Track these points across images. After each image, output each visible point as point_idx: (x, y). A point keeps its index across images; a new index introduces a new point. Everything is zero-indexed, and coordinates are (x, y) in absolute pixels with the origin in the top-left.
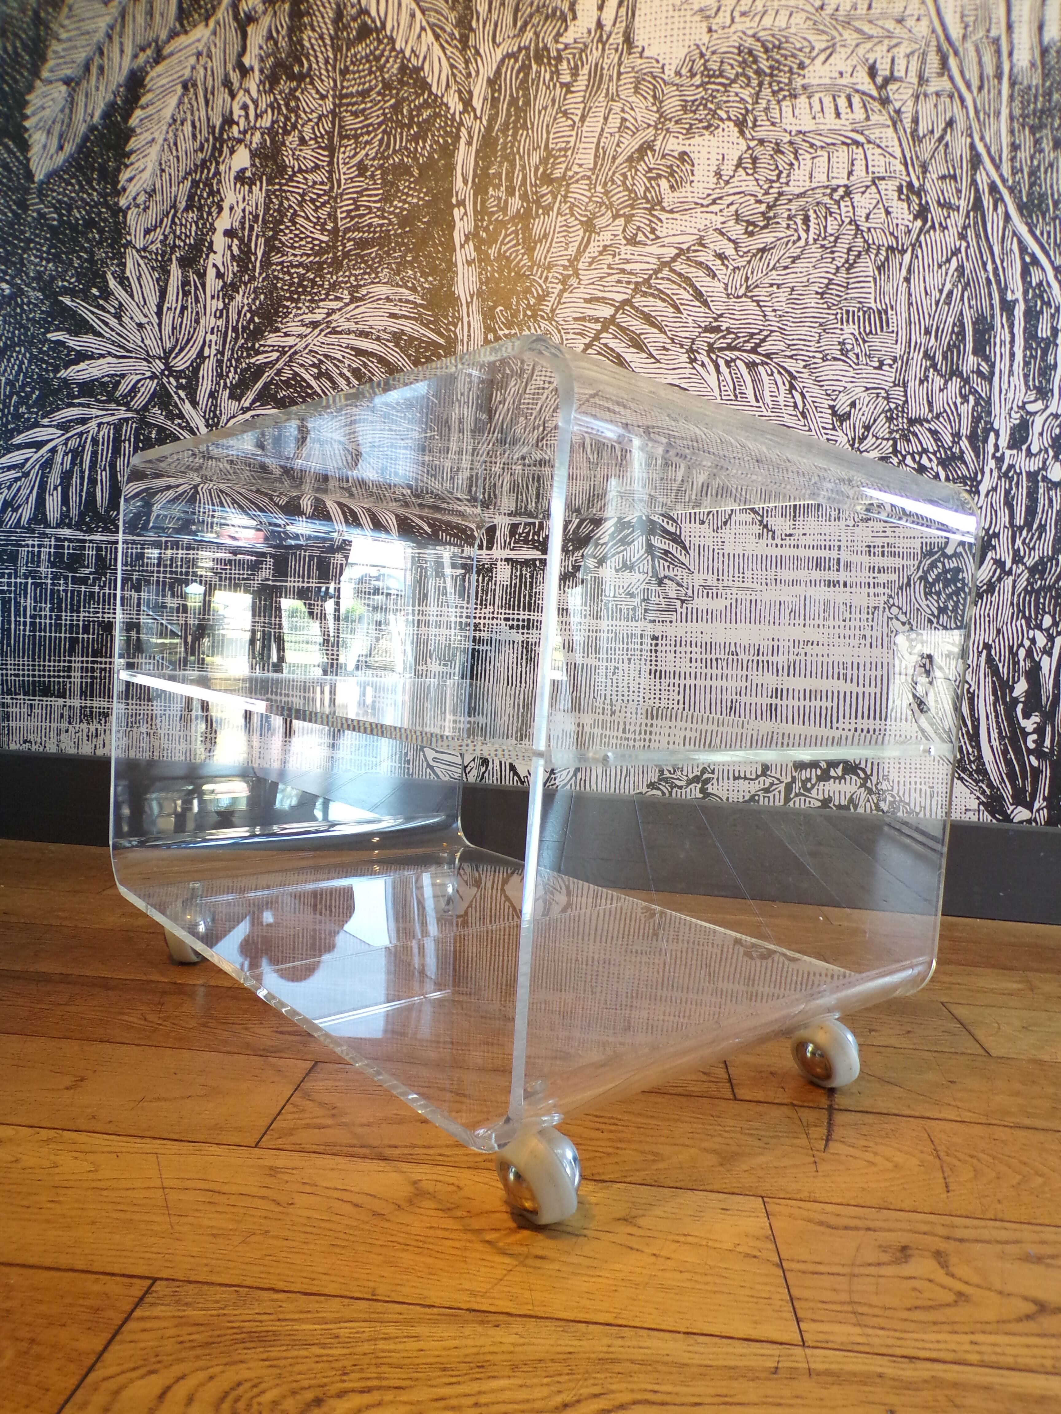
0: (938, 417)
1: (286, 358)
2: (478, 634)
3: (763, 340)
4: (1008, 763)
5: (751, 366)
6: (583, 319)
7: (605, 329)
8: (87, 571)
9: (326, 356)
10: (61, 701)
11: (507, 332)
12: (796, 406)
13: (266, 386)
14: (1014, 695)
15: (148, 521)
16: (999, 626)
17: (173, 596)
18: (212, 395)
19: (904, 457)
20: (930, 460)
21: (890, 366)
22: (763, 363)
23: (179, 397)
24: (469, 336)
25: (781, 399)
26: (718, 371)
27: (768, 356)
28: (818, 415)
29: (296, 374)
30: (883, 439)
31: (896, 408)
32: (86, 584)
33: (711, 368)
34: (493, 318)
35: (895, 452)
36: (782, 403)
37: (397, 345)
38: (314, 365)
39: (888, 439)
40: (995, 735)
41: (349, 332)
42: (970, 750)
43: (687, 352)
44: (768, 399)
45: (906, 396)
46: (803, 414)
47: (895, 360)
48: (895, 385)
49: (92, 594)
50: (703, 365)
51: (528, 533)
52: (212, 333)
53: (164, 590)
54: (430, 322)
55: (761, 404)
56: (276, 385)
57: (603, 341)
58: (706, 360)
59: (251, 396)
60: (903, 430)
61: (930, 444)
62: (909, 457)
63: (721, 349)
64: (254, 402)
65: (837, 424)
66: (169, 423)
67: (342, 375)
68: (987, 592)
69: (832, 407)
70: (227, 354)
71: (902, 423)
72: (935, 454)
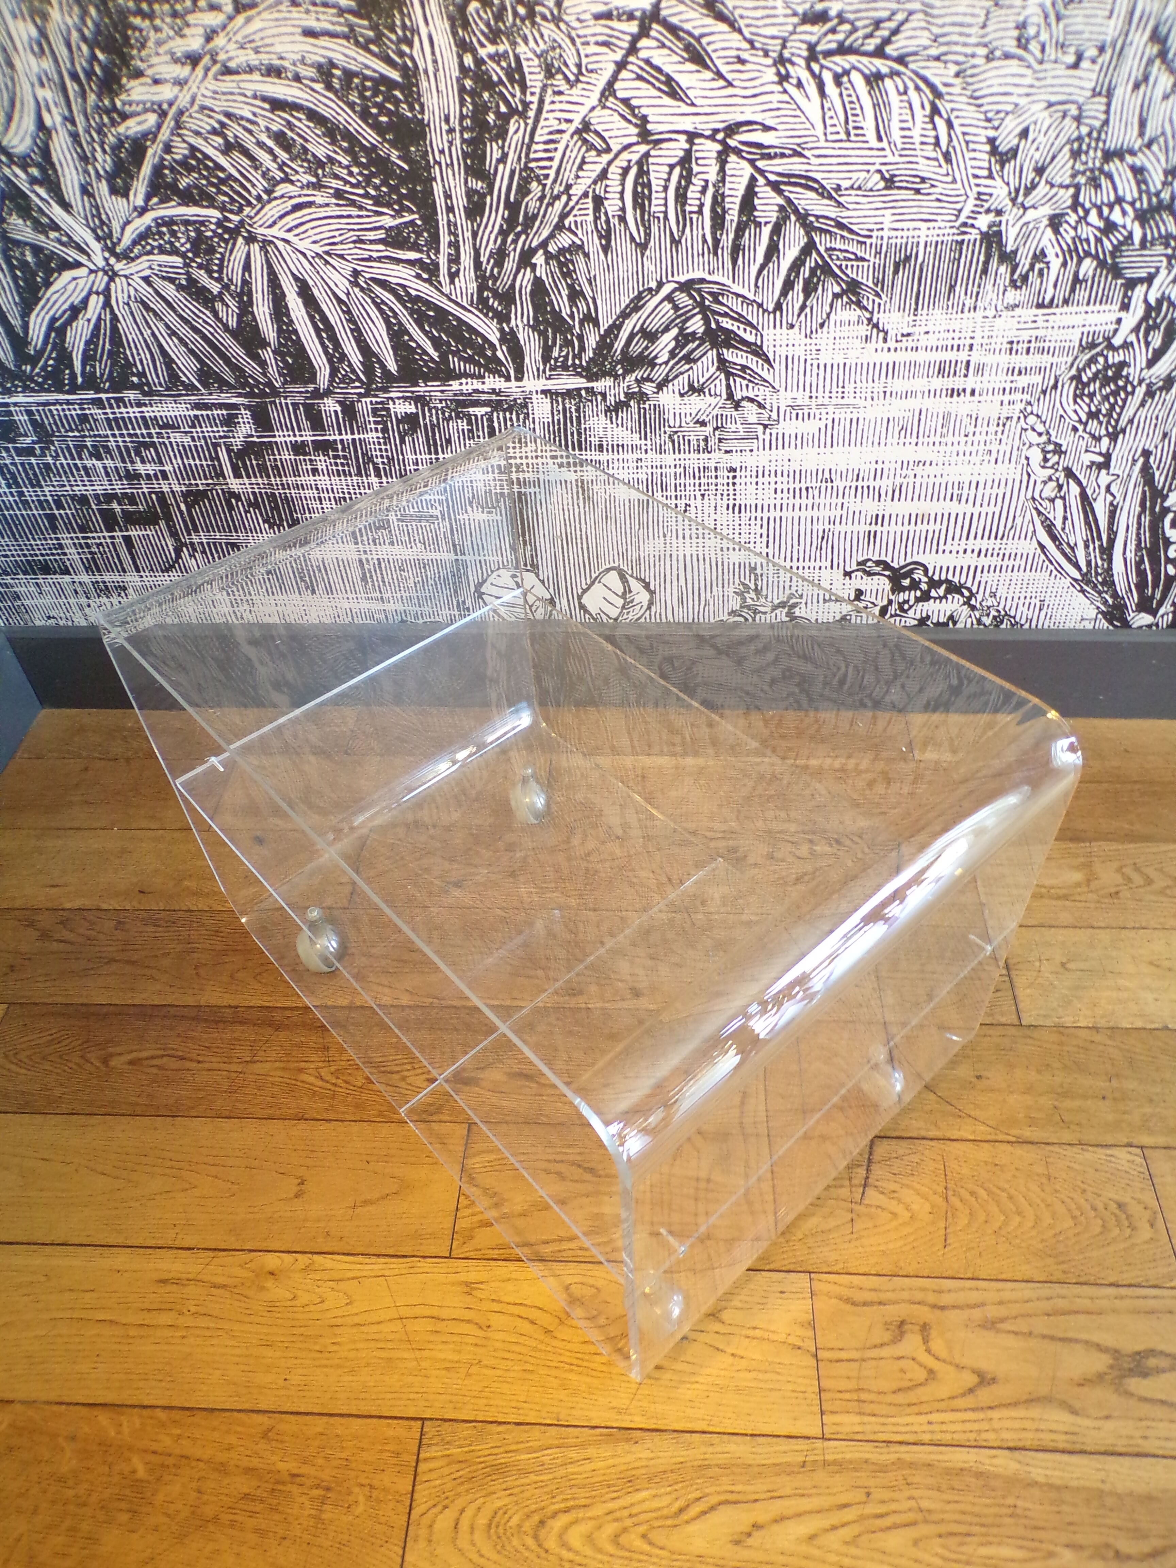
0: (1149, 146)
1: (169, 123)
2: (521, 476)
3: (896, 32)
4: (1141, 573)
5: (874, 79)
6: (608, 16)
7: (644, 32)
8: (29, 440)
9: (228, 115)
10: (67, 578)
11: (491, 49)
12: (937, 144)
13: (158, 170)
14: (1166, 504)
15: (73, 376)
16: (1167, 429)
17: (143, 462)
18: (85, 190)
19: (1087, 212)
20: (1124, 213)
21: (1094, 61)
22: (894, 74)
23: (38, 195)
24: (435, 61)
25: (916, 133)
26: (822, 93)
27: (901, 60)
28: (968, 155)
29: (193, 149)
30: (1061, 186)
31: (1089, 135)
32: (35, 455)
33: (812, 88)
34: (466, 25)
35: (1076, 204)
36: (917, 139)
37: (329, 87)
38: (214, 132)
39: (1067, 187)
40: (1132, 546)
41: (250, 70)
42: (1100, 563)
43: (775, 64)
44: (896, 135)
45: (1107, 112)
46: (947, 156)
47: (1102, 49)
48: (1093, 96)
49: (47, 466)
50: (799, 85)
51: (566, 357)
52: (42, 85)
53: (130, 456)
54: (369, 41)
55: (885, 144)
56: (172, 169)
57: (643, 54)
58: (805, 75)
59: (139, 189)
60: (1092, 170)
61: (1128, 188)
62: (1094, 213)
63: (828, 54)
64: (148, 197)
65: (996, 168)
66: (42, 238)
67: (260, 144)
68: (1161, 389)
69: (991, 141)
70: (80, 120)
71: (1094, 158)
72: (1132, 204)
